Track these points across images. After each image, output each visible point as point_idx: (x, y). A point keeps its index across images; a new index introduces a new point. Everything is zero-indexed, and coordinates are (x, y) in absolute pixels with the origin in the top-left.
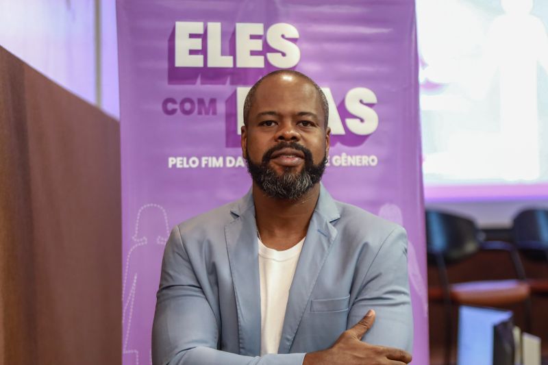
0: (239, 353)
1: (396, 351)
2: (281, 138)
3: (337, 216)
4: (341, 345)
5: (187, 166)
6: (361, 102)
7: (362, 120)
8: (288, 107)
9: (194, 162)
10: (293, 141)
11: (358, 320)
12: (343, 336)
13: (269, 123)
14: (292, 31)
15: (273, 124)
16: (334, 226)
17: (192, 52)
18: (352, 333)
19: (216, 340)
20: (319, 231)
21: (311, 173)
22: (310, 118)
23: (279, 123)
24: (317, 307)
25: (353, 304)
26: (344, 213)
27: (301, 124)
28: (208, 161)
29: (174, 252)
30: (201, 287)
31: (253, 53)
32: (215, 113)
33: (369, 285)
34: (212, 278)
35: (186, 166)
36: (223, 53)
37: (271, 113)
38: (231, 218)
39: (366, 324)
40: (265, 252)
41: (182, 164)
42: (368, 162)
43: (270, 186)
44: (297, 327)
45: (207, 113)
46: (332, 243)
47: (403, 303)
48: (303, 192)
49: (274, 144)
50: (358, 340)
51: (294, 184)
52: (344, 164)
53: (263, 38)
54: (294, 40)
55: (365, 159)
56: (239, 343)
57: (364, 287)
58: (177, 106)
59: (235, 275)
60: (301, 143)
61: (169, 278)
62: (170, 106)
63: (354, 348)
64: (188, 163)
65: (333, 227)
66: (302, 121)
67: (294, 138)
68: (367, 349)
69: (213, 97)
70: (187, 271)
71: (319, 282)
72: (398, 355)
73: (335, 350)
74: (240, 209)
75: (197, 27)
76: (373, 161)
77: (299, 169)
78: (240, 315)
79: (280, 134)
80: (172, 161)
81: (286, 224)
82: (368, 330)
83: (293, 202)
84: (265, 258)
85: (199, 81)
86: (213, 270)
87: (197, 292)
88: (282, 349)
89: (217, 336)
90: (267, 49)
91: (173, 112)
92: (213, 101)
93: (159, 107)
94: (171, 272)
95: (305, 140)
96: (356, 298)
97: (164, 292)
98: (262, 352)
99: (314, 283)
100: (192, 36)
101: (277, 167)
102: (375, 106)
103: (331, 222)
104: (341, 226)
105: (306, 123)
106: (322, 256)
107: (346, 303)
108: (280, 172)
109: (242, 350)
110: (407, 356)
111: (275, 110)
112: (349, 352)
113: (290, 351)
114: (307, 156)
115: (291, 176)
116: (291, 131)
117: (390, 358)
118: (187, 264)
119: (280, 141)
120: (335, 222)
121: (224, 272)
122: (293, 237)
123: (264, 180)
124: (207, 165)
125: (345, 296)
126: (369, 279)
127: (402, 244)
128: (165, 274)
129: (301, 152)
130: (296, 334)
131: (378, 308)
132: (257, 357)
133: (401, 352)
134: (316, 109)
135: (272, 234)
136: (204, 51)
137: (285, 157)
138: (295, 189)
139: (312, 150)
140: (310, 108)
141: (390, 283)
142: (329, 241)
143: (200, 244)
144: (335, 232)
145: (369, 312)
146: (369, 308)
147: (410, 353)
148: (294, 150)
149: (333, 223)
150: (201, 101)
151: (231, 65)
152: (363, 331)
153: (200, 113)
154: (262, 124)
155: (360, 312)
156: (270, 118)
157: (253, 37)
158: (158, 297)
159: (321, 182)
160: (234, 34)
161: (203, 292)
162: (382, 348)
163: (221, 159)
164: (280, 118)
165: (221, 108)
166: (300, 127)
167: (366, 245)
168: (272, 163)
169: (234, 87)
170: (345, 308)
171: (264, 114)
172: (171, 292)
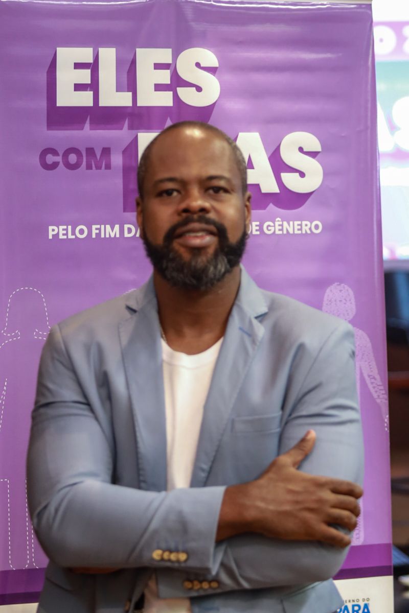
0: (139, 488)
1: (342, 483)
2: (186, 210)
3: (264, 309)
4: (271, 475)
5: (73, 237)
6: (301, 149)
7: (302, 175)
8: (194, 170)
9: (82, 232)
10: (201, 214)
11: (294, 443)
12: (273, 464)
13: (169, 193)
14: (209, 57)
15: (175, 194)
16: (261, 322)
17: (78, 87)
18: (286, 460)
19: (110, 472)
20: (241, 329)
21: (227, 254)
22: (222, 183)
23: (183, 192)
24: (240, 427)
25: (286, 423)
26: (273, 306)
27: (211, 192)
28: (100, 229)
29: (53, 358)
30: (88, 404)
31: (159, 87)
32: (108, 167)
33: (307, 398)
34: (104, 392)
35: (70, 236)
36: (119, 89)
37: (171, 180)
38: (127, 314)
39: (305, 449)
40: (171, 357)
41: (67, 234)
42: (310, 229)
43: (175, 274)
44: (214, 454)
45: (98, 167)
46: (258, 344)
47: (351, 421)
48: (219, 280)
49: (176, 219)
50: (292, 470)
51: (205, 270)
52: (278, 232)
53: (172, 67)
54: (212, 70)
55: (306, 225)
56: (139, 475)
57: (300, 400)
58: (59, 159)
59: (134, 387)
60: (212, 215)
61: (47, 393)
62: (50, 159)
63: (289, 479)
64: (73, 233)
65: (259, 324)
66: (212, 187)
67: (203, 210)
68: (304, 480)
69: (106, 146)
70: (71, 384)
71: (242, 395)
72: (345, 488)
73: (263, 482)
74: (137, 303)
75: (85, 54)
76: (317, 227)
77: (211, 251)
78: (139, 439)
79: (183, 206)
80: (52, 231)
81: (198, 322)
82: (306, 456)
83: (206, 293)
84: (171, 365)
85: (87, 125)
86: (104, 381)
87: (83, 410)
88: (195, 482)
89: (111, 466)
90: (177, 82)
91: (54, 165)
92: (106, 151)
93: (36, 160)
94: (51, 386)
95: (217, 212)
96: (290, 415)
97: (42, 410)
98: (169, 486)
99: (235, 396)
100: (78, 66)
101: (182, 251)
102: (319, 156)
103: (256, 318)
104: (269, 322)
105: (218, 190)
106: (246, 362)
107: (277, 421)
108: (186, 256)
109: (143, 485)
110: (357, 490)
111: (177, 175)
112: (281, 485)
113: (205, 483)
114: (220, 232)
115: (201, 261)
116: (198, 201)
117: (335, 491)
118: (70, 374)
119: (184, 215)
120: (261, 318)
121: (119, 382)
122: (208, 337)
123: (167, 268)
124: (98, 235)
125: (276, 413)
126: (306, 390)
127: (348, 346)
128: (41, 388)
129: (212, 228)
130: (213, 462)
131: (318, 428)
132: (163, 494)
133: (349, 484)
134: (230, 171)
135: (180, 334)
136: (94, 86)
137: (193, 234)
138: (207, 276)
139: (227, 224)
140: (221, 169)
141: (334, 395)
142: (254, 342)
143: (88, 349)
144: (261, 331)
145: (308, 433)
146: (307, 428)
147: (360, 485)
148: (204, 226)
149: (260, 319)
150: (90, 151)
151: (129, 104)
152: (300, 458)
153: (89, 167)
154: (160, 194)
155: (296, 433)
156: (170, 185)
157: (158, 66)
158: (34, 418)
159: (242, 266)
160: (133, 63)
161: (92, 410)
162: (324, 480)
163: (117, 227)
164: (184, 186)
165: (117, 160)
166: (210, 195)
167: (301, 347)
168: (176, 245)
169: (134, 132)
170: (275, 429)
171: (162, 181)
172: (50, 411)
